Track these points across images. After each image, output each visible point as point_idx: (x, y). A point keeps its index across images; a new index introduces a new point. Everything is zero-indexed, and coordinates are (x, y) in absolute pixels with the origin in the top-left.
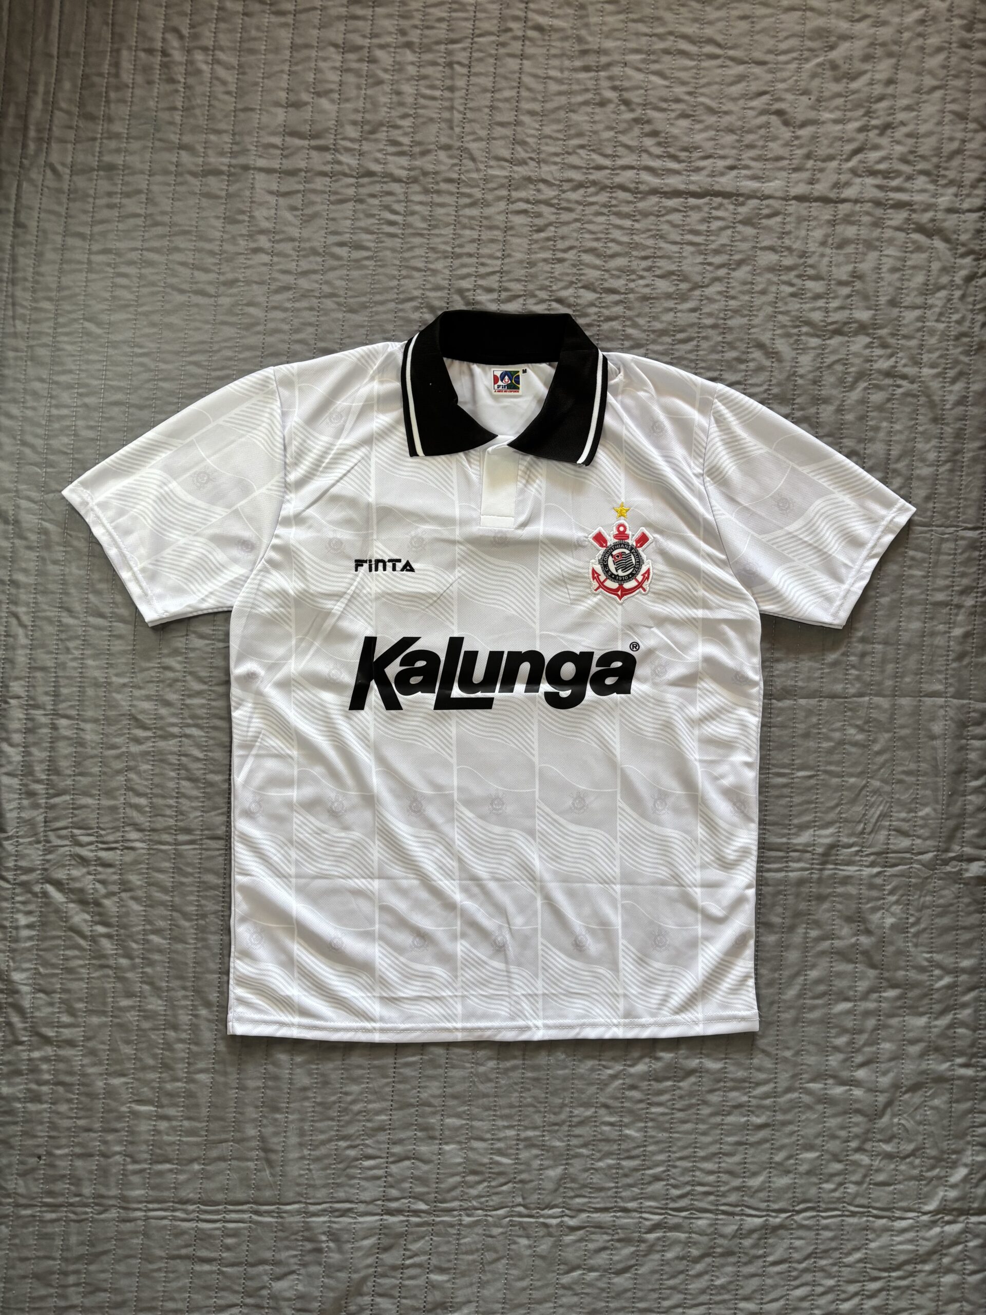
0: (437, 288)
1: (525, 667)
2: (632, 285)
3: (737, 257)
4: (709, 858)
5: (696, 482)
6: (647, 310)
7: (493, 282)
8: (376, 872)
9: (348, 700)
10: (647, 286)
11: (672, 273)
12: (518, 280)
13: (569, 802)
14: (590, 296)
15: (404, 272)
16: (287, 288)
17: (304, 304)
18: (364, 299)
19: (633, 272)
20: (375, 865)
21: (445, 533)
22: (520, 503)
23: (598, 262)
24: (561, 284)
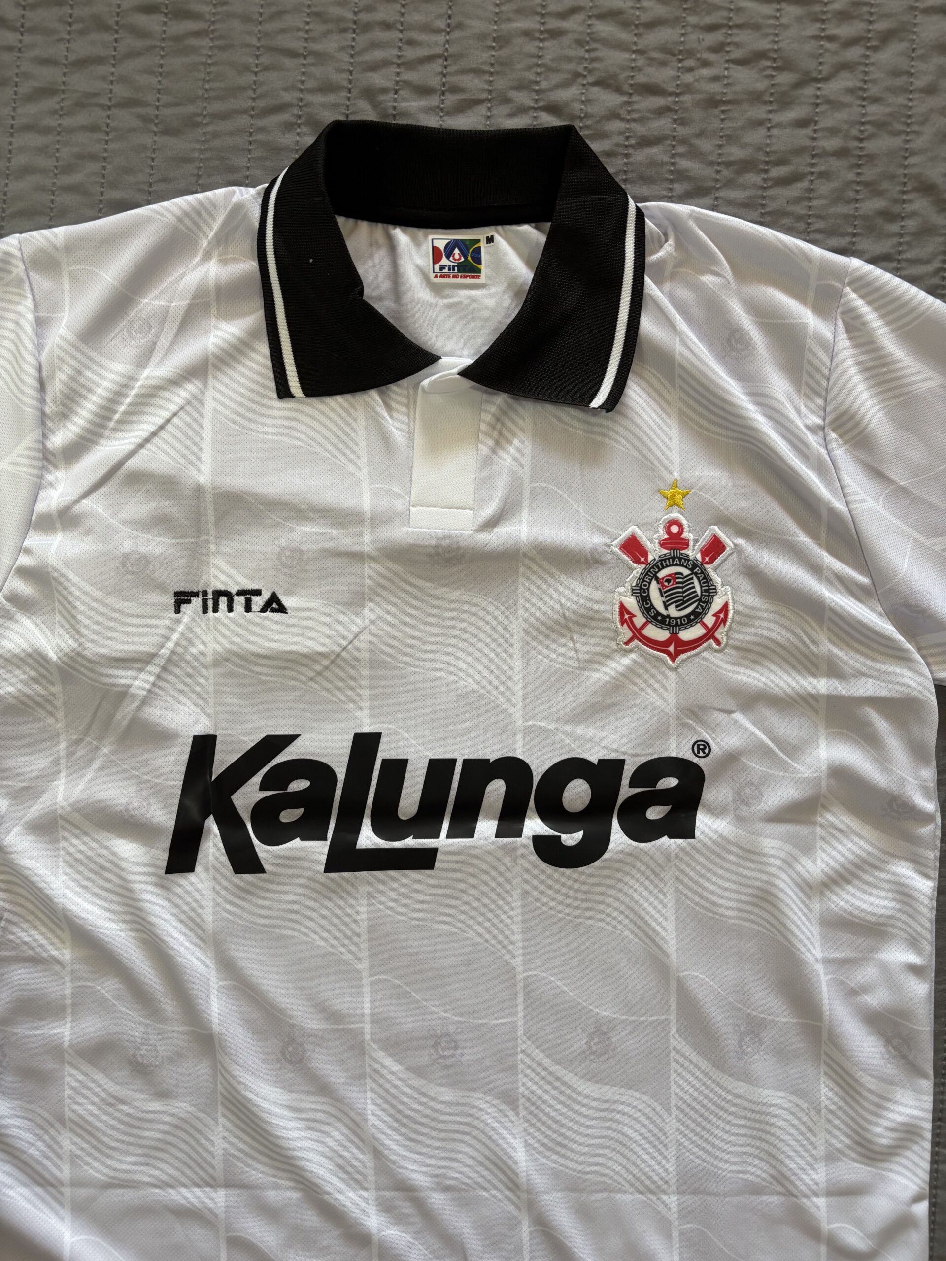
0: (327, 88)
1: (496, 789)
2: (688, 78)
3: (881, 26)
4: (841, 1141)
5: (813, 440)
6: (716, 124)
7: (429, 74)
8: (219, 1174)
9: (162, 856)
10: (716, 79)
11: (762, 55)
12: (477, 72)
13: (580, 1043)
14: (609, 99)
15: (265, 59)
16: (48, 91)
17: (82, 118)
18: (191, 109)
19: (690, 53)
20: (219, 1164)
21: (343, 539)
22: (485, 482)
23: (624, 36)
24: (556, 79)
